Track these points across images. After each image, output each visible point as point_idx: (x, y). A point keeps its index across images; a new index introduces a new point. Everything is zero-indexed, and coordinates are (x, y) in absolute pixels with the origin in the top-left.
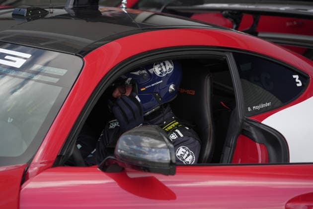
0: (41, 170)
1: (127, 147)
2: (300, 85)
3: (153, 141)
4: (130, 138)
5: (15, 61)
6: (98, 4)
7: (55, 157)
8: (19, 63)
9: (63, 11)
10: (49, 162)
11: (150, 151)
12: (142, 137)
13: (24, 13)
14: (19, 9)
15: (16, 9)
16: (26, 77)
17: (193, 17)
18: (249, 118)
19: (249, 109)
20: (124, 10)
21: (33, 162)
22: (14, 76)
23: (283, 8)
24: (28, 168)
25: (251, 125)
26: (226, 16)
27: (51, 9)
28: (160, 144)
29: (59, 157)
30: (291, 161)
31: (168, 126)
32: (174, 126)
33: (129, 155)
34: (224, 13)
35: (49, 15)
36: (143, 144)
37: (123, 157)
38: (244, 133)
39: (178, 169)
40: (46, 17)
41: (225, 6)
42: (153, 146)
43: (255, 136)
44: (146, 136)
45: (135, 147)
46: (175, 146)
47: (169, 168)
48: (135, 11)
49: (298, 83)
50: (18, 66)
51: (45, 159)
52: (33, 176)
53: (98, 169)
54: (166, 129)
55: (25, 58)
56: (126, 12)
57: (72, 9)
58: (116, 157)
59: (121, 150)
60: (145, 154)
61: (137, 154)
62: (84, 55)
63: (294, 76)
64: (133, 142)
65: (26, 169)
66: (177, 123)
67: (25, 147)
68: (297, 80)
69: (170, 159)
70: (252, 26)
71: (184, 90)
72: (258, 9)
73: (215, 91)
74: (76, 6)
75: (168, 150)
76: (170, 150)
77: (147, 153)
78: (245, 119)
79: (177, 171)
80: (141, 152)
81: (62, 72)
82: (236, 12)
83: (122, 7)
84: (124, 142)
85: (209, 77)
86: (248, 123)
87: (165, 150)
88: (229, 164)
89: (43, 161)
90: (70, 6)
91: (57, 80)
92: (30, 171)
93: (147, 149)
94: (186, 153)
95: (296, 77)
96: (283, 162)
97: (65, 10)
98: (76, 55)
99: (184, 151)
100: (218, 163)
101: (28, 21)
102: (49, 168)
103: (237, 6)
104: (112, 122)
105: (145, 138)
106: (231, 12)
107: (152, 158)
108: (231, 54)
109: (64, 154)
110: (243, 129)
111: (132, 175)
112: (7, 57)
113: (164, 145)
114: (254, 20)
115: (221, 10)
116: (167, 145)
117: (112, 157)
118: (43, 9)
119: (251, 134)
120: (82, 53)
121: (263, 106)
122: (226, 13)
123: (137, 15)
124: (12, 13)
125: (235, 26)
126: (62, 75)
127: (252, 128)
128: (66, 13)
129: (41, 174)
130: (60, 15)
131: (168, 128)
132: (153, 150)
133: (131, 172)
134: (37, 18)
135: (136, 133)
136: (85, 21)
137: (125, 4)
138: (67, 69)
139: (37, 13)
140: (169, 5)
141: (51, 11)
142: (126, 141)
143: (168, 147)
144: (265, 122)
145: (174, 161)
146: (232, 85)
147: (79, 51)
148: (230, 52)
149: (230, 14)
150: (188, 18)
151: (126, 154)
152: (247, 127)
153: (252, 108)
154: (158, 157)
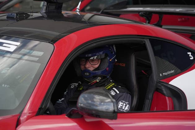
0: (28, 118)
1: (85, 102)
2: (192, 58)
3: (102, 97)
4: (86, 96)
5: (9, 47)
6: (61, 10)
7: (38, 109)
8: (12, 48)
9: (39, 15)
10: (33, 113)
11: (100, 104)
12: (94, 95)
13: (14, 16)
14: (11, 14)
15: (9, 13)
16: (19, 58)
17: (121, 16)
18: (161, 81)
19: (161, 75)
20: (78, 13)
21: (23, 112)
22: (9, 57)
23: (178, 10)
24: (20, 116)
25: (162, 85)
26: (142, 16)
27: (32, 14)
28: (106, 100)
29: (40, 109)
30: (188, 109)
31: (108, 86)
32: (112, 86)
33: (86, 107)
34: (140, 13)
35: (31, 17)
36: (95, 100)
37: (82, 108)
38: (158, 90)
39: (119, 115)
40: (28, 18)
41: (141, 9)
42: (102, 101)
43: (165, 92)
44: (96, 94)
45: (90, 102)
46: (116, 101)
47: (113, 115)
48: (83, 14)
49: (191, 57)
50: (12, 51)
51: (31, 111)
52: (24, 122)
53: (66, 116)
54: (107, 88)
55: (16, 45)
56: (79, 14)
57: (45, 13)
58: (77, 108)
59: (81, 104)
60: (97, 106)
61: (92, 107)
62: (54, 42)
63: (188, 53)
64: (89, 99)
65: (19, 118)
66: (114, 84)
67: (17, 103)
68: (190, 56)
69: (113, 109)
70: (159, 21)
71: (118, 64)
72: (162, 10)
73: (138, 64)
74: (47, 11)
75: (112, 104)
76: (113, 103)
77: (98, 105)
78: (158, 81)
79: (118, 116)
80: (94, 105)
81: (40, 54)
82: (148, 13)
83: (77, 11)
84: (83, 99)
85: (134, 55)
86: (160, 84)
87: (110, 103)
88: (148, 111)
89: (30, 112)
90: (44, 11)
91: (38, 59)
92: (21, 119)
93: (98, 103)
94: (123, 105)
95: (190, 53)
96: (183, 109)
97: (40, 14)
98: (49, 43)
99: (122, 104)
100: (142, 110)
101: (17, 21)
102: (33, 116)
103: (148, 9)
104: (72, 85)
105: (97, 95)
106: (145, 13)
107: (102, 109)
108: (148, 40)
109: (43, 107)
110: (157, 88)
111: (88, 120)
112: (4, 45)
113: (109, 100)
114: (160, 17)
115: (139, 12)
116: (111, 100)
117: (75, 109)
118: (27, 14)
119: (162, 91)
120: (53, 41)
121: (169, 72)
122: (142, 14)
123: (84, 15)
124: (6, 16)
125: (147, 22)
126: (41, 56)
127: (162, 87)
128: (41, 15)
129: (29, 121)
130: (37, 17)
131: (108, 87)
132: (102, 103)
133: (87, 118)
134: (23, 19)
135: (90, 93)
136: (53, 21)
137: (79, 9)
138: (43, 52)
139: (22, 16)
140: (105, 9)
141: (32, 15)
142: (84, 98)
143: (112, 102)
144: (171, 83)
145: (116, 110)
146: (149, 60)
147: (51, 40)
148: (147, 38)
149: (144, 15)
150: (118, 17)
151: (84, 106)
152: (160, 86)
153: (162, 74)
154: (105, 108)
